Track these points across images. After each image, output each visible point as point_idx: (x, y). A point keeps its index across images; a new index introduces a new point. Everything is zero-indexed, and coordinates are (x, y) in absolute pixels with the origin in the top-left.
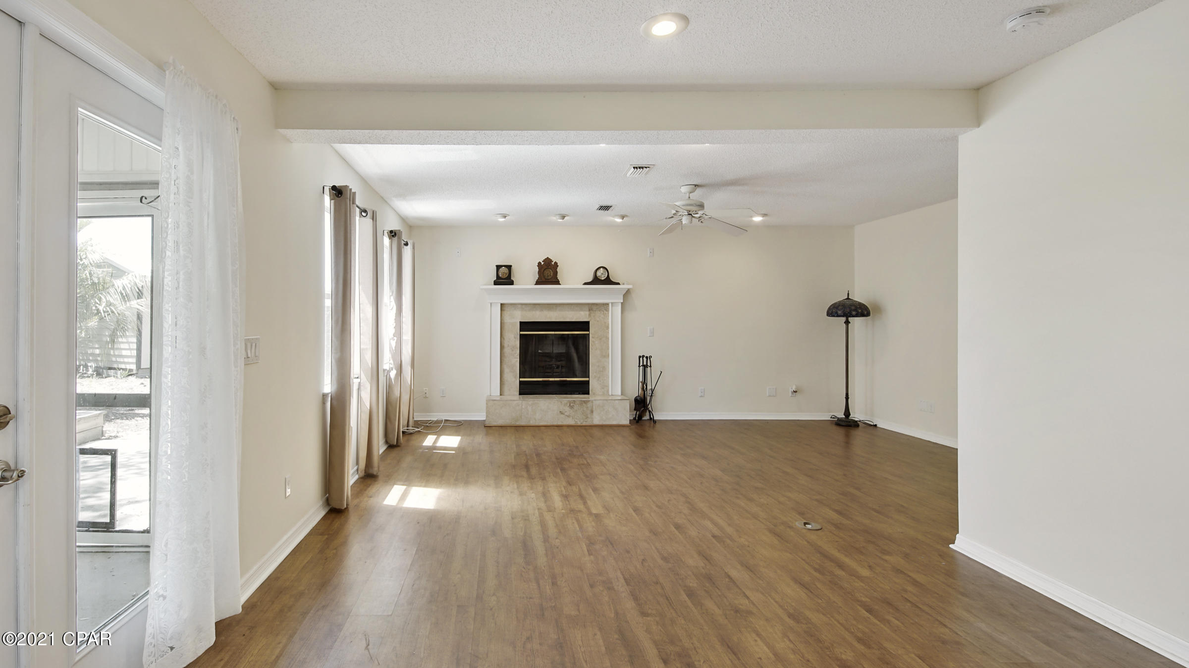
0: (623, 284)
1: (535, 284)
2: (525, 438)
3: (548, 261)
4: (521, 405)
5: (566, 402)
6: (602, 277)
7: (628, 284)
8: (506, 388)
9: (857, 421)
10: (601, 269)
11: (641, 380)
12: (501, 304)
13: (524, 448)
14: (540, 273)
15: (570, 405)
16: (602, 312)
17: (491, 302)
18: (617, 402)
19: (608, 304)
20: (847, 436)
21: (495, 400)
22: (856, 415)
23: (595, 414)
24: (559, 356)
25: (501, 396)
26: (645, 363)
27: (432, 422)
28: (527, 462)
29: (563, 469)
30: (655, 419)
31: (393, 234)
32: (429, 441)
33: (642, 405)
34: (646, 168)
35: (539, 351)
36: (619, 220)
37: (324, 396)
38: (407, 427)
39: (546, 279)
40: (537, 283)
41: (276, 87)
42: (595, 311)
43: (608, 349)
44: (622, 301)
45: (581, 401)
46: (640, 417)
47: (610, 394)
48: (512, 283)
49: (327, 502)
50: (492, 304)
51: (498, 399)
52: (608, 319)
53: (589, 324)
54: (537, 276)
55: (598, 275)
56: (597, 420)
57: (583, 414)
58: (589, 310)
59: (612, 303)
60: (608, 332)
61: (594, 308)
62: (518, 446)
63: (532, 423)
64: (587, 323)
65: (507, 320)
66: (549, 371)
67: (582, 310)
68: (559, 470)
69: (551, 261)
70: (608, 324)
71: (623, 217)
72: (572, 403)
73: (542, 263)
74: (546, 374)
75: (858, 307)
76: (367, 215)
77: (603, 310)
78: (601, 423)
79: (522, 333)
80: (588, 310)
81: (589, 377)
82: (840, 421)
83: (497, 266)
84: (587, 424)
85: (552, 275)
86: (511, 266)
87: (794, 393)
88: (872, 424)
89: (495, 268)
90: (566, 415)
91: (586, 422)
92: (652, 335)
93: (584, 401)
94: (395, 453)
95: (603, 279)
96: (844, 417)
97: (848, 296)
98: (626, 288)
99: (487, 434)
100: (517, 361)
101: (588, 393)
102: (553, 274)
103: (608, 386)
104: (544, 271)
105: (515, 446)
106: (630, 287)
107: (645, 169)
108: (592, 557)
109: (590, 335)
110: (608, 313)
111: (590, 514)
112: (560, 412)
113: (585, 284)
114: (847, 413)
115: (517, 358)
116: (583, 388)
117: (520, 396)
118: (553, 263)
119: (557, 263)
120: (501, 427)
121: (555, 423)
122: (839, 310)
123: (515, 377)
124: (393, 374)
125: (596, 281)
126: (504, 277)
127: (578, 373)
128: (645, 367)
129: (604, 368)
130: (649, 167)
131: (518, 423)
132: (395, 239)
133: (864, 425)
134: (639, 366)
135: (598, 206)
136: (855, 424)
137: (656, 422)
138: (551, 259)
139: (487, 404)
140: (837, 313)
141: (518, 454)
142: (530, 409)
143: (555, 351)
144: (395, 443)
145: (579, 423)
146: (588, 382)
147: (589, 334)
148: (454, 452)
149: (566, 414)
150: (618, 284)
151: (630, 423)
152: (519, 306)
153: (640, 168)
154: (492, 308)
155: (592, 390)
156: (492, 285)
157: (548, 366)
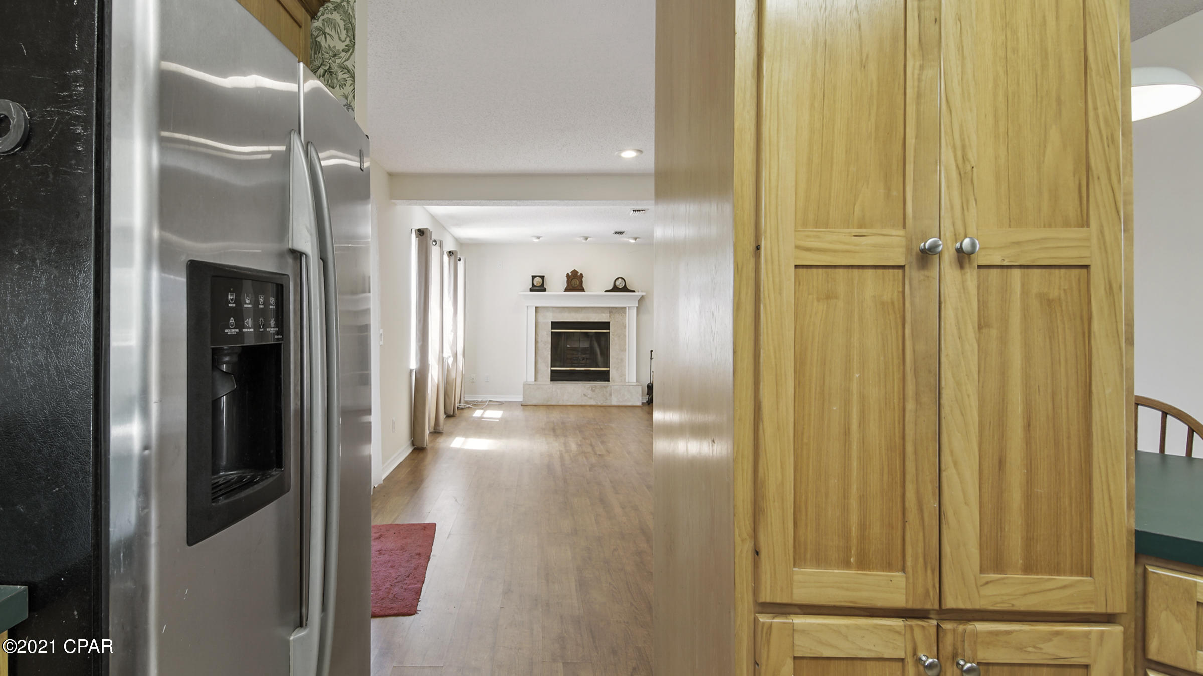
0: (638, 291)
1: (565, 291)
2: (554, 413)
3: (575, 272)
4: (552, 390)
6: (620, 285)
7: (642, 292)
8: (539, 376)
10: (620, 279)
11: (652, 370)
12: (536, 307)
13: (553, 419)
15: (592, 389)
16: (620, 315)
17: (527, 305)
18: (631, 387)
19: (625, 308)
21: (531, 385)
23: (613, 397)
24: (584, 350)
25: (535, 382)
27: (478, 402)
28: (554, 427)
29: (581, 432)
31: (450, 253)
32: (478, 413)
35: (568, 346)
36: (632, 241)
37: (411, 371)
38: (460, 404)
39: (573, 287)
40: (566, 290)
41: (391, 175)
42: (615, 313)
43: (625, 345)
44: (637, 305)
45: (602, 386)
46: (651, 400)
47: (626, 382)
48: (545, 290)
49: (413, 444)
50: (529, 307)
51: (533, 383)
52: (625, 320)
54: (566, 285)
55: (617, 284)
56: (614, 401)
57: (603, 397)
58: (610, 313)
59: (629, 307)
60: (626, 331)
61: (614, 311)
62: (548, 418)
63: (561, 403)
64: (608, 323)
65: (541, 319)
66: (576, 362)
67: (603, 313)
68: (578, 432)
69: (578, 272)
70: (626, 324)
71: (635, 239)
72: (594, 388)
73: (570, 274)
74: (573, 365)
76: (436, 244)
77: (621, 313)
78: (618, 404)
79: (553, 331)
80: (608, 312)
81: (609, 368)
83: (533, 276)
84: (607, 405)
85: (578, 283)
86: (544, 276)
89: (531, 277)
90: (589, 398)
91: (605, 403)
93: (604, 386)
94: (452, 420)
95: (620, 287)
98: (640, 295)
99: (524, 410)
100: (549, 354)
101: (609, 381)
103: (625, 375)
104: (572, 280)
105: (545, 418)
106: (643, 294)
107: (641, 212)
108: (592, 473)
109: (611, 333)
110: (626, 316)
111: (596, 454)
112: (584, 395)
113: (606, 291)
115: (549, 351)
116: (604, 377)
117: (552, 382)
118: (579, 274)
119: (582, 274)
120: (535, 406)
121: (580, 404)
123: (548, 367)
124: (450, 361)
125: (615, 289)
126: (538, 286)
127: (600, 364)
129: (622, 360)
130: (644, 211)
131: (549, 403)
132: (452, 257)
134: (650, 359)
135: (613, 232)
138: (578, 270)
139: (524, 388)
142: (559, 392)
143: (581, 346)
144: (452, 414)
145: (599, 404)
146: (608, 372)
147: (609, 333)
148: (498, 420)
149: (589, 396)
150: (634, 291)
151: (640, 405)
152: (551, 309)
153: (637, 211)
154: (529, 310)
155: (612, 378)
156: (528, 291)
157: (575, 359)
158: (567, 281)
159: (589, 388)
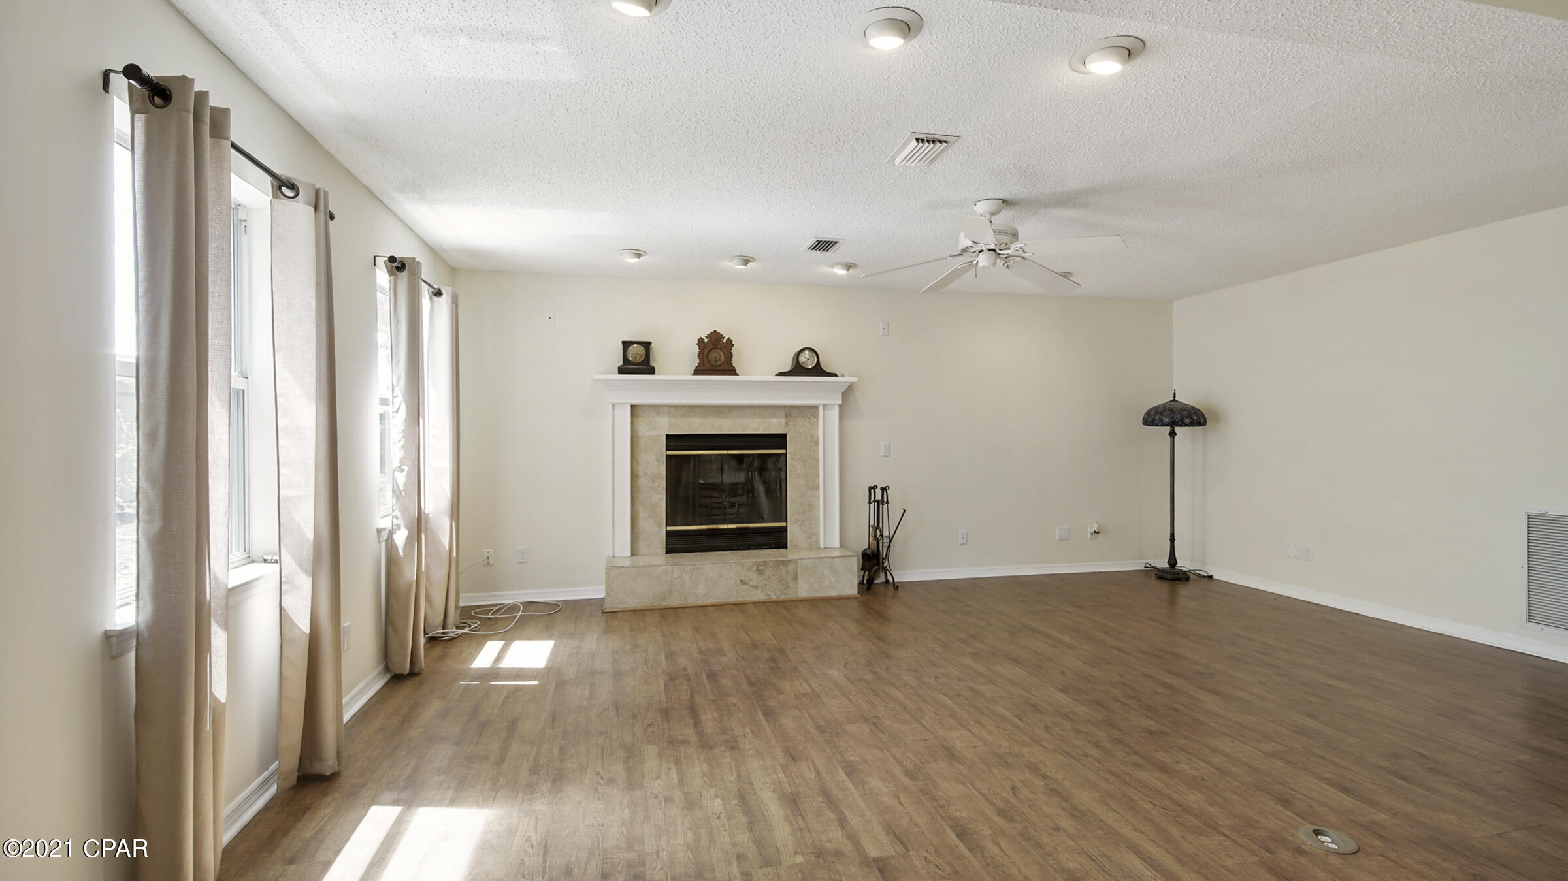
0: (842, 376)
1: (694, 374)
2: (682, 633)
3: (715, 337)
4: (670, 573)
5: (751, 564)
6: (809, 364)
7: (850, 376)
8: (642, 546)
9: (1186, 571)
10: (806, 352)
11: (872, 523)
12: (632, 406)
13: (682, 661)
14: (701, 356)
15: (758, 568)
16: (808, 420)
17: (614, 401)
18: (837, 560)
19: (816, 407)
20: (1173, 594)
21: (622, 567)
22: (1183, 564)
23: (800, 582)
24: (734, 489)
25: (633, 557)
26: (878, 499)
27: (499, 611)
28: (692, 696)
29: (768, 713)
30: (896, 581)
31: (399, 265)
32: (486, 656)
33: (875, 561)
34: (940, 142)
35: (701, 481)
36: (841, 272)
37: (112, 638)
38: (443, 629)
39: (712, 365)
40: (697, 372)
42: (796, 417)
43: (818, 476)
44: (841, 403)
45: (777, 561)
46: (870, 581)
47: (822, 546)
48: (652, 371)
50: (616, 407)
51: (628, 563)
52: (818, 430)
53: (786, 437)
54: (697, 361)
55: (801, 362)
56: (804, 590)
57: (780, 581)
58: (786, 416)
59: (824, 405)
60: (818, 451)
61: (794, 412)
62: (670, 656)
63: (691, 601)
64: (784, 436)
65: (643, 430)
66: (715, 512)
67: (774, 416)
68: (761, 718)
69: (721, 337)
70: (818, 438)
71: (849, 267)
72: (761, 565)
73: (706, 340)
74: (712, 517)
75: (1192, 412)
77: (809, 416)
78: (810, 596)
79: (669, 453)
80: (784, 416)
81: (786, 522)
82: (1163, 572)
83: (624, 343)
84: (788, 597)
85: (723, 359)
86: (649, 343)
87: (1095, 534)
88: (1206, 575)
89: (621, 346)
90: (752, 586)
91: (785, 595)
92: (887, 454)
93: (781, 561)
95: (810, 367)
96: (1168, 566)
97: (1174, 397)
98: (847, 382)
99: (608, 631)
100: (662, 498)
101: (785, 547)
102: (725, 358)
103: (818, 535)
104: (709, 352)
105: (663, 656)
106: (853, 380)
107: (938, 144)
109: (788, 456)
110: (818, 421)
112: (741, 581)
113: (780, 374)
114: (1173, 561)
115: (662, 494)
116: (777, 539)
117: (668, 555)
118: (724, 341)
119: (732, 341)
120: (634, 613)
121: (732, 600)
122: (1165, 417)
123: (659, 525)
125: (798, 369)
126: (637, 362)
127: (768, 515)
128: (880, 503)
129: (812, 507)
130: (945, 142)
131: (665, 604)
132: (404, 276)
133: (1195, 577)
134: (870, 503)
135: (812, 241)
136: (1183, 577)
137: (898, 587)
138: (722, 333)
139: (607, 574)
140: (1161, 420)
141: (671, 678)
142: (686, 578)
143: (726, 481)
144: (407, 669)
145: (774, 598)
146: (785, 529)
147: (785, 454)
148: (536, 683)
149: (751, 583)
150: (835, 375)
151: (858, 593)
152: (666, 409)
153: (928, 141)
154: (616, 412)
155: (791, 542)
156: (615, 374)
157: (715, 505)
158: (699, 354)
159: (752, 566)
